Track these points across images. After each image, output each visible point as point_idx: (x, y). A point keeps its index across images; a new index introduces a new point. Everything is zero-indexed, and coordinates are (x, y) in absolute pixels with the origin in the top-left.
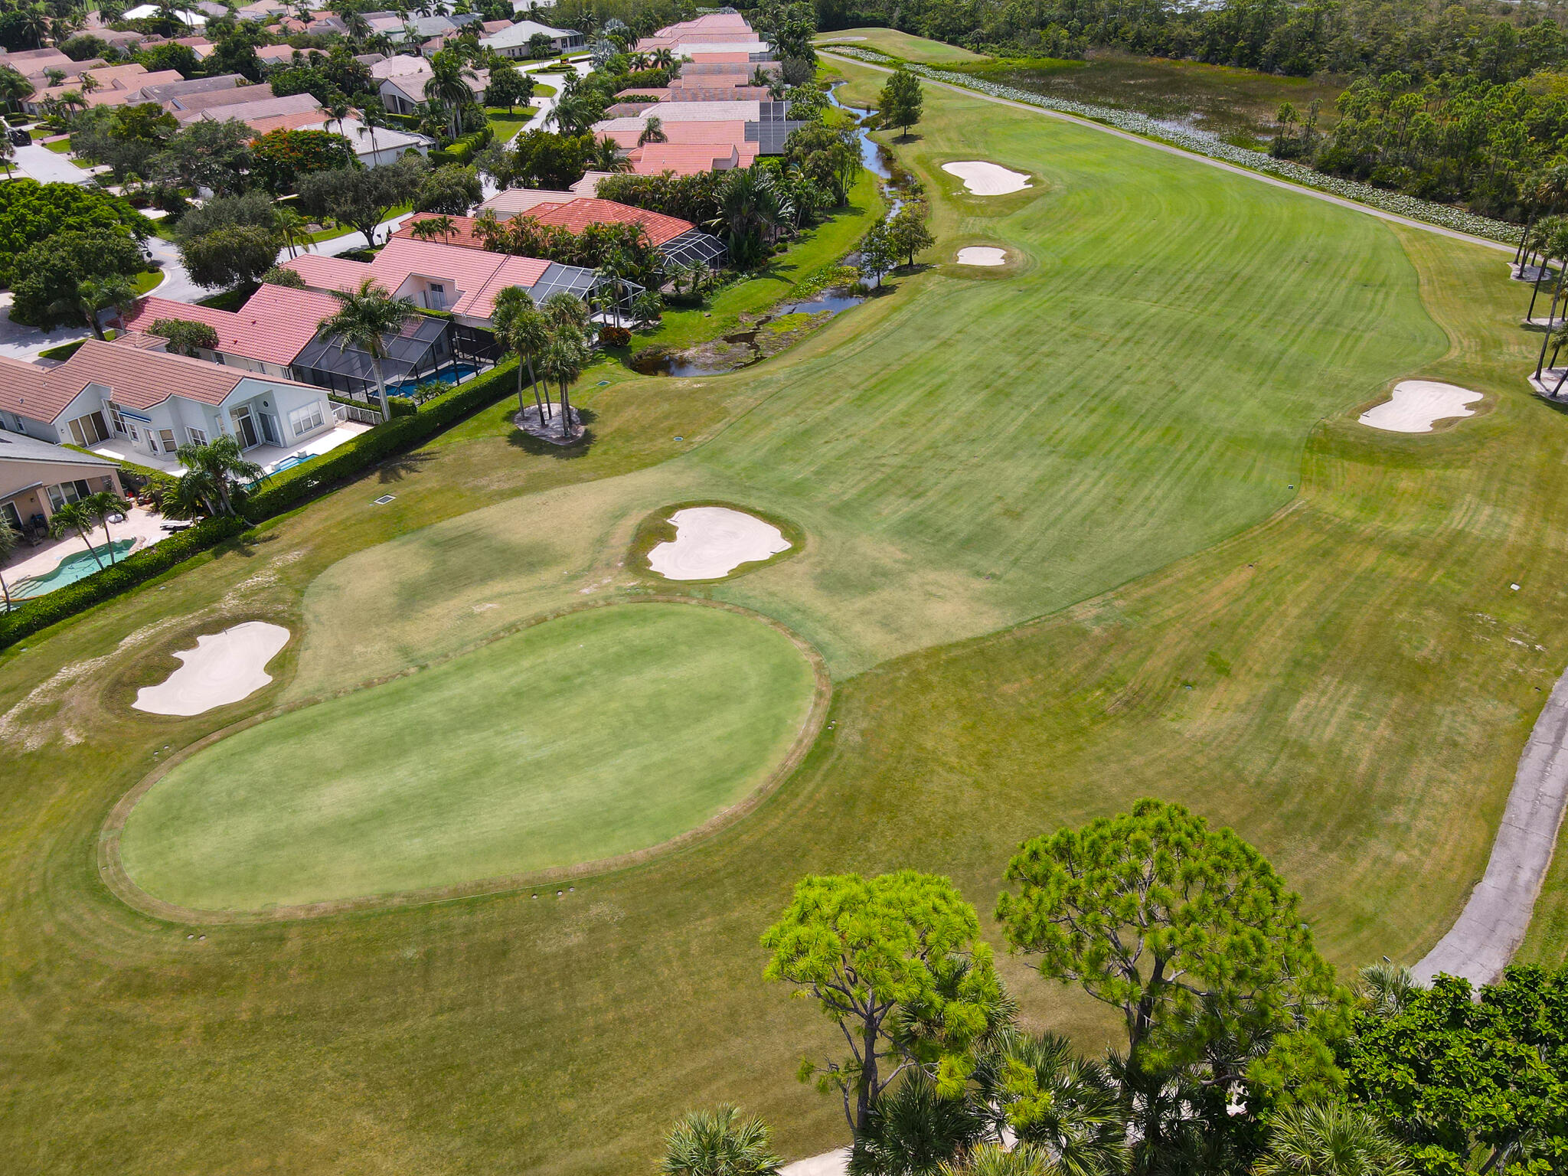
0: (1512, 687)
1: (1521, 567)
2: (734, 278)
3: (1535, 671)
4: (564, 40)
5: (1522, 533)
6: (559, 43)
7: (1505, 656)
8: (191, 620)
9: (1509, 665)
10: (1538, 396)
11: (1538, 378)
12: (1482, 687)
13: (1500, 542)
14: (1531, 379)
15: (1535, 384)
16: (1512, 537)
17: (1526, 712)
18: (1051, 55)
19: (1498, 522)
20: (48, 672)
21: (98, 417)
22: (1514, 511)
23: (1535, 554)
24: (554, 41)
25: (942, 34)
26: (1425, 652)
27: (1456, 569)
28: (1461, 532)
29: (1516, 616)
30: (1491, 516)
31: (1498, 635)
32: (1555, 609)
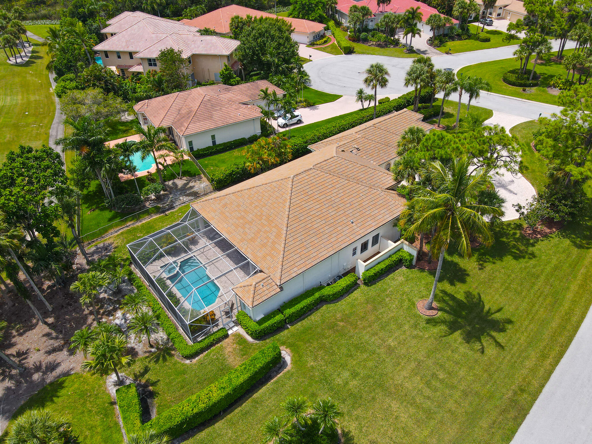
0: (38, 136)
1: (26, 108)
3: (43, 130)
5: (22, 100)
7: (32, 131)
9: (34, 132)
10: (12, 65)
11: (10, 60)
12: (29, 140)
13: (17, 104)
14: (8, 61)
15: (10, 62)
16: (20, 102)
17: (45, 140)
19: (14, 99)
22: (17, 95)
23: (29, 103)
26: (7, 139)
27: (6, 115)
28: (3, 106)
29: (31, 120)
30: (11, 99)
31: (28, 126)
32: (41, 114)
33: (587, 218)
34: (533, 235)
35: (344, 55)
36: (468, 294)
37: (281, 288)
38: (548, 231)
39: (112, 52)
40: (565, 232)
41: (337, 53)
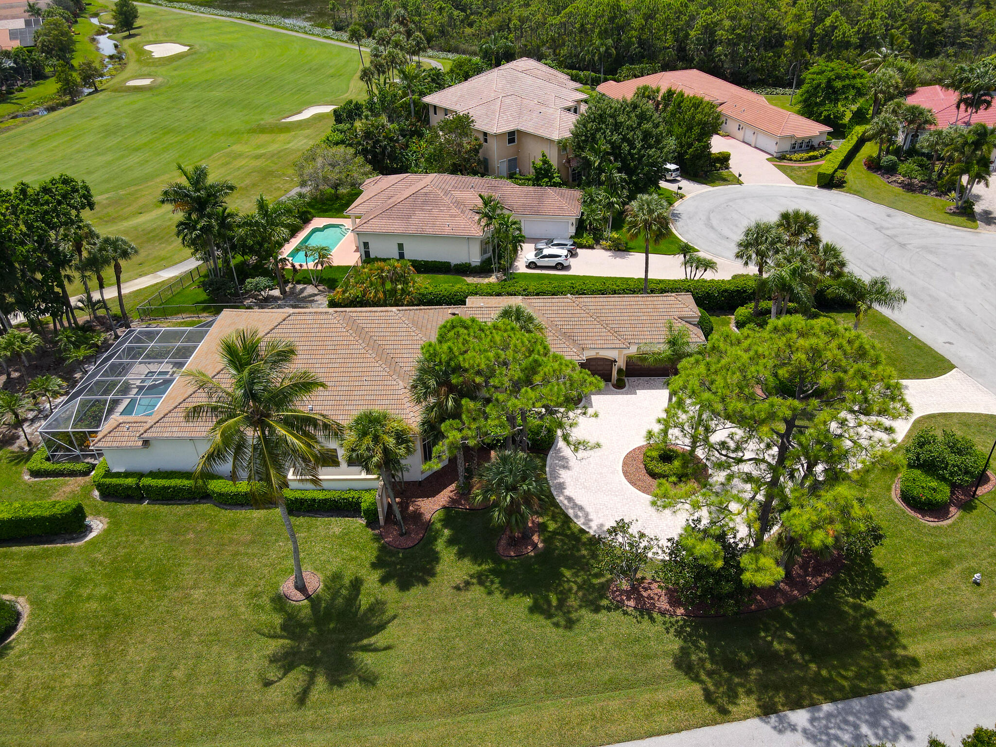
3: (288, 186)
33: (789, 635)
34: (621, 595)
35: (816, 188)
36: (377, 607)
37: (146, 443)
38: (663, 603)
39: (441, 108)
40: (695, 628)
41: (806, 182)
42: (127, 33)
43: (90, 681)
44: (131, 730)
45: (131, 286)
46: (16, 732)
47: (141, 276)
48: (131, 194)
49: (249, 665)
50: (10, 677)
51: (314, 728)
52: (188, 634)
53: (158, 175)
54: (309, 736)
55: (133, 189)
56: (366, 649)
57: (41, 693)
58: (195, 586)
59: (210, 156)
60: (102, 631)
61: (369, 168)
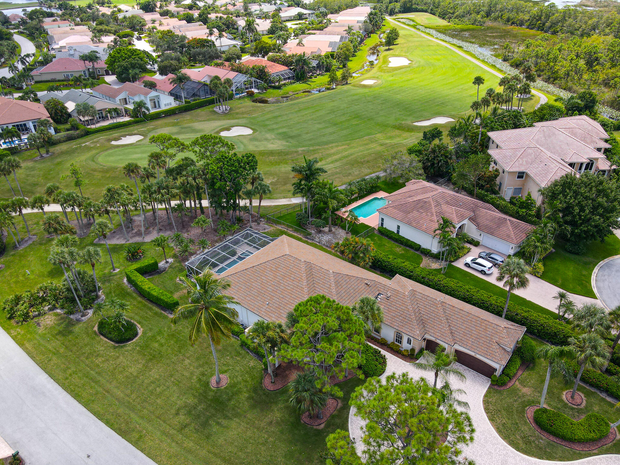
2: (294, 83)
4: (309, 14)
6: (307, 15)
8: (127, 133)
18: (472, 24)
20: (98, 137)
21: (125, 99)
24: (305, 14)
25: (443, 16)
39: (495, 142)
42: (387, 48)
43: (135, 374)
44: (131, 401)
45: (276, 202)
46: (105, 379)
47: (284, 198)
48: (314, 150)
49: (178, 402)
50: (118, 357)
51: (177, 443)
52: (172, 376)
53: (333, 143)
54: (173, 444)
55: (317, 147)
56: (218, 424)
57: (121, 369)
58: (188, 358)
59: (362, 137)
60: (151, 357)
61: (421, 171)
